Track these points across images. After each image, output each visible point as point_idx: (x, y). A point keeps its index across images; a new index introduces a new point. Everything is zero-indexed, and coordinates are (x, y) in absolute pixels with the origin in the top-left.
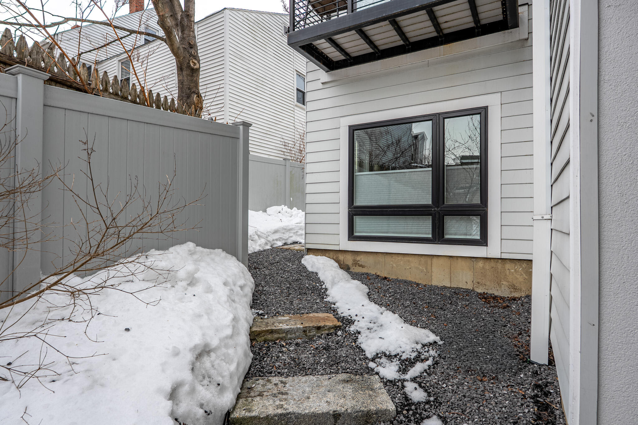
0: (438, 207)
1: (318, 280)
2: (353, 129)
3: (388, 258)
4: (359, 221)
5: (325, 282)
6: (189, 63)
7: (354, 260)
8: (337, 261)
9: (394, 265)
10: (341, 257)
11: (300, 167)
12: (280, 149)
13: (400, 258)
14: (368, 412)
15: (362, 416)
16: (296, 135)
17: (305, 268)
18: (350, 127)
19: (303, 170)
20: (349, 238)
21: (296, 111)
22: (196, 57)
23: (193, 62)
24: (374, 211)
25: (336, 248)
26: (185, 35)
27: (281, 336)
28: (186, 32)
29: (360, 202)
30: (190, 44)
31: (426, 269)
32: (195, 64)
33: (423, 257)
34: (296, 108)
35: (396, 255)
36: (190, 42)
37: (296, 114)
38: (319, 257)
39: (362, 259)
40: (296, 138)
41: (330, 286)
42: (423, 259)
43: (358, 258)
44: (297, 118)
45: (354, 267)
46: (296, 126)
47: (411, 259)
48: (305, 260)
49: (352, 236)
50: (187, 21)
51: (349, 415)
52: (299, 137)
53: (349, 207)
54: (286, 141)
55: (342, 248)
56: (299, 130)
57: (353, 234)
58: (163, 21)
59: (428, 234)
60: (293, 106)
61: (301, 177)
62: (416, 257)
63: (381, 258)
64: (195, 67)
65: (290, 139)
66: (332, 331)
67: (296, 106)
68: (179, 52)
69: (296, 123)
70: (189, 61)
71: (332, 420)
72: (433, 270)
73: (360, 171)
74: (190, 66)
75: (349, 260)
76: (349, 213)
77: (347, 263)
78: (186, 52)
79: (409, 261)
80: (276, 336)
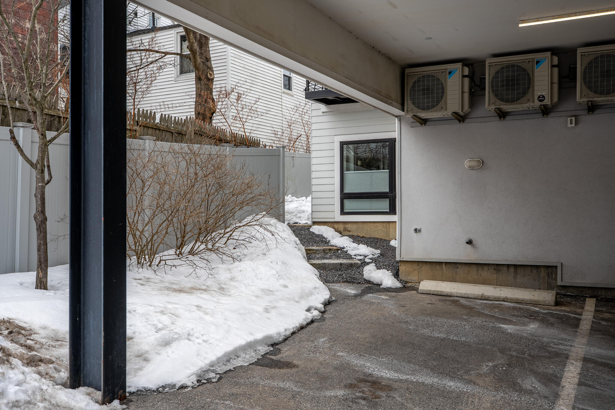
0: (392, 193)
1: (324, 237)
2: (342, 144)
3: (365, 225)
4: (347, 202)
5: (328, 238)
6: (207, 75)
7: (344, 228)
8: (333, 228)
9: (369, 229)
10: (336, 226)
11: (290, 155)
12: (271, 138)
13: (372, 224)
14: (352, 263)
15: (350, 265)
16: (284, 123)
17: (313, 233)
18: (341, 142)
19: (293, 159)
20: (341, 213)
21: (283, 98)
22: (211, 69)
23: (210, 73)
24: (356, 196)
25: (333, 220)
26: (203, 51)
27: (314, 252)
28: (203, 48)
29: (346, 191)
30: (207, 58)
31: (387, 230)
32: (211, 75)
33: (385, 223)
34: (283, 95)
35: (369, 223)
36: (207, 56)
37: (283, 101)
38: (322, 226)
39: (349, 226)
40: (284, 126)
41: (331, 239)
42: (384, 224)
43: (347, 226)
44: (284, 105)
45: (344, 232)
46: (284, 113)
47: (378, 225)
48: (313, 229)
49: (343, 212)
50: (205, 39)
51: (345, 264)
52: (287, 123)
53: (341, 194)
54: (276, 130)
55: (336, 220)
56: (287, 117)
57: (343, 211)
58: (192, 46)
59: (387, 209)
60: (280, 94)
61: (292, 165)
62: (381, 223)
63: (360, 226)
64: (211, 77)
65: (278, 127)
66: (336, 251)
67: (284, 93)
68: (200, 66)
69: (283, 110)
70: (207, 73)
71: (340, 266)
72: (390, 230)
73: (346, 171)
74: (208, 77)
75: (341, 227)
76: (341, 197)
77: (340, 230)
78: (205, 65)
79: (377, 226)
80: (312, 252)
